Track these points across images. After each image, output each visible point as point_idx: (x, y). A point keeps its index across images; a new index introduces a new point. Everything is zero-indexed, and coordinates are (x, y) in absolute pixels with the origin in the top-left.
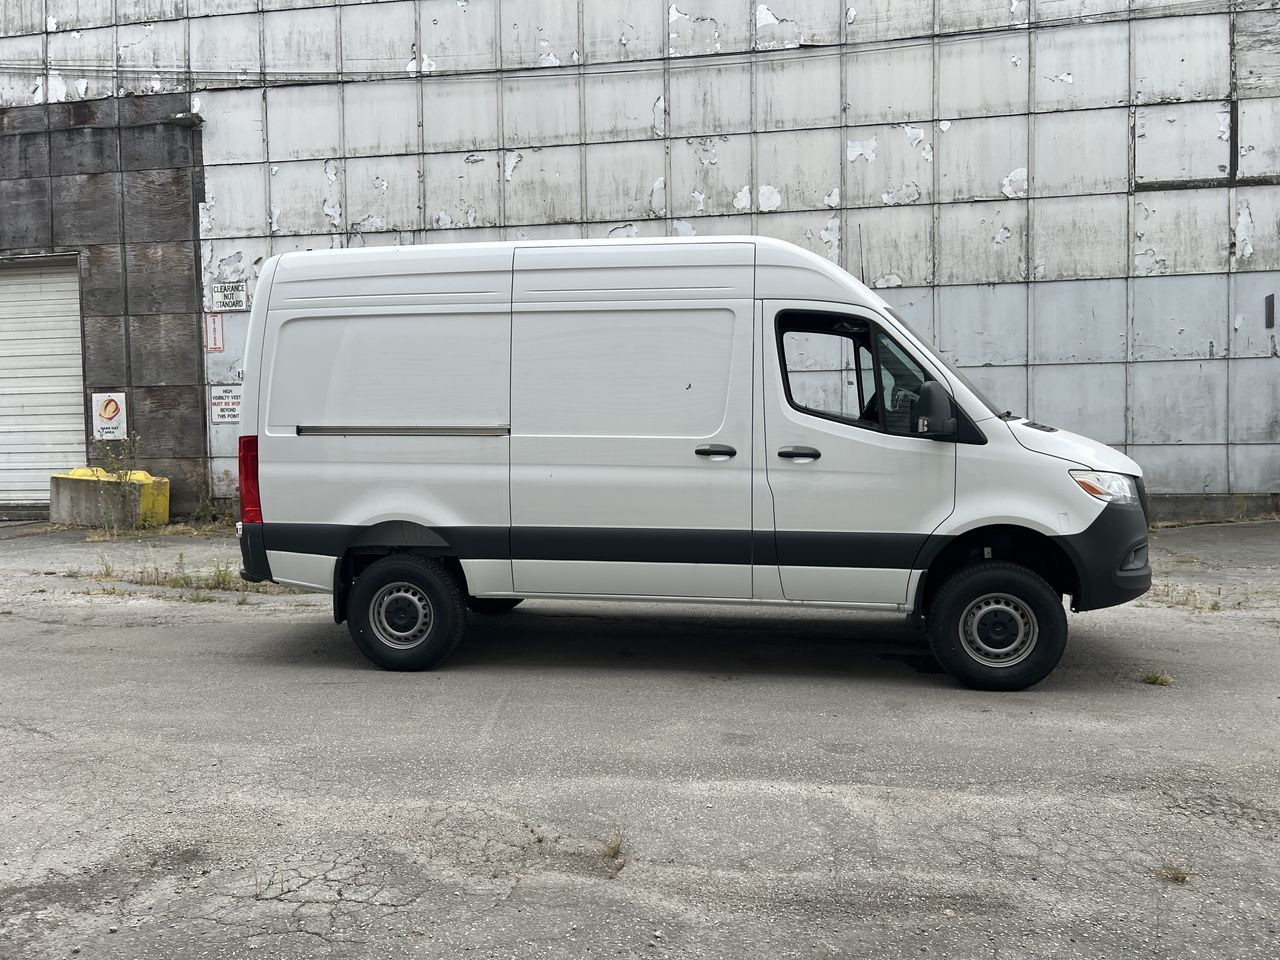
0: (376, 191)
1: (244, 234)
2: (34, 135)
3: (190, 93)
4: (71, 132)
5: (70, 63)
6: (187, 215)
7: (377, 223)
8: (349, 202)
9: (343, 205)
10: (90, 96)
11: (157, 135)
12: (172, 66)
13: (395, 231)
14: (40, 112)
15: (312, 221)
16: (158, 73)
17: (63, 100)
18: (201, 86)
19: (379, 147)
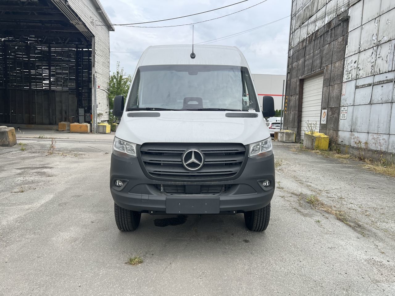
0: (387, 25)
1: (353, 54)
2: (322, 35)
3: (348, 9)
4: (328, 32)
5: (329, 11)
6: (343, 51)
7: (386, 39)
8: (379, 33)
9: (377, 35)
10: (331, 19)
11: (341, 26)
12: (346, 2)
13: (390, 40)
14: (323, 28)
15: (369, 44)
16: (343, 5)
17: (327, 23)
18: (350, 5)
19: (390, 7)
